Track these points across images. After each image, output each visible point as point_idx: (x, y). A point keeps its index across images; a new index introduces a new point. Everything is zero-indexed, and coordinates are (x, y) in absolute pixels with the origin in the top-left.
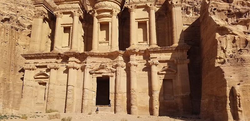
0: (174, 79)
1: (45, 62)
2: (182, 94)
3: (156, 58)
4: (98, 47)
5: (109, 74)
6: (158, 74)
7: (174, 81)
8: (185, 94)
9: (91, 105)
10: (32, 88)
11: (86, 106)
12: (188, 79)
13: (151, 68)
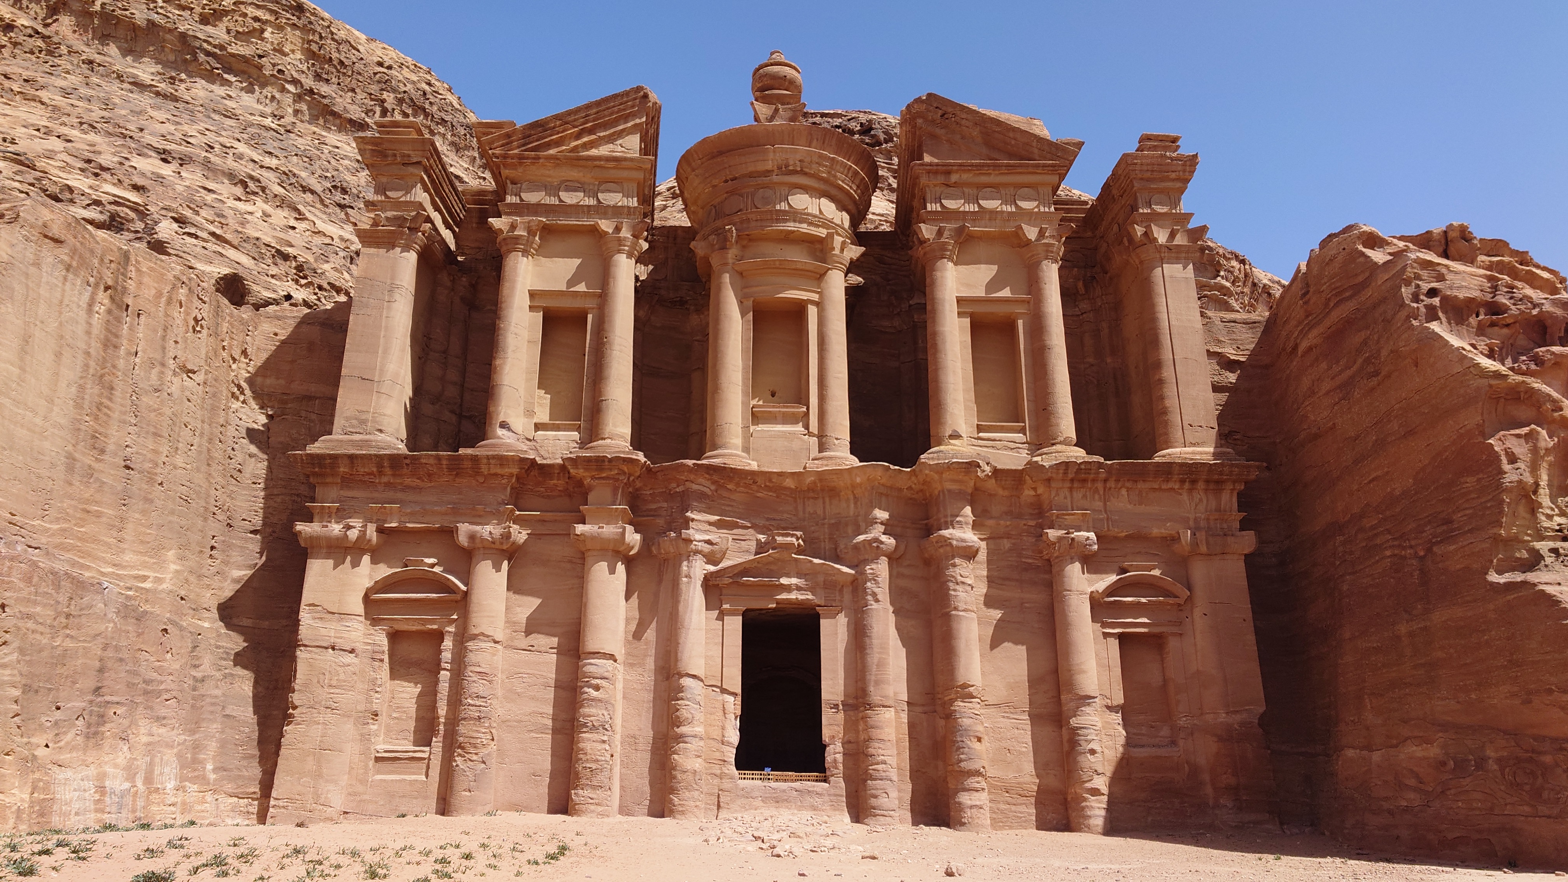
0: (1174, 634)
1: (442, 508)
2: (1223, 717)
3: (1086, 515)
4: (747, 436)
5: (818, 599)
6: (1096, 605)
8: (1238, 718)
9: (718, 772)
10: (356, 661)
11: (691, 777)
12: (1251, 638)
13: (1055, 570)
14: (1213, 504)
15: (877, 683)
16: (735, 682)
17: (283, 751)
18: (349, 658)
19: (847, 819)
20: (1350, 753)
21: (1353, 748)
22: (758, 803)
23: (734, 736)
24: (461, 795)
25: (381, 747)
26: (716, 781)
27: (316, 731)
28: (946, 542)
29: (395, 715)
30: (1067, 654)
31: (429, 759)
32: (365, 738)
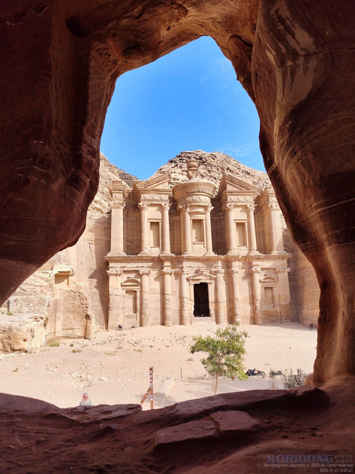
0: (274, 287)
1: (135, 266)
2: (283, 303)
3: (259, 265)
4: (193, 249)
5: (208, 281)
6: (260, 282)
7: (274, 289)
8: (286, 303)
9: (191, 316)
10: (121, 297)
11: (186, 317)
12: (288, 288)
13: (253, 276)
14: (282, 262)
15: (220, 298)
16: (193, 299)
17: (109, 316)
18: (120, 297)
19: (215, 324)
20: (305, 310)
21: (306, 309)
22: (198, 321)
23: (193, 309)
24: (144, 322)
25: (126, 314)
26: (190, 318)
27: (115, 312)
28: (233, 271)
29: (128, 307)
30: (255, 292)
31: (137, 316)
32: (124, 312)
